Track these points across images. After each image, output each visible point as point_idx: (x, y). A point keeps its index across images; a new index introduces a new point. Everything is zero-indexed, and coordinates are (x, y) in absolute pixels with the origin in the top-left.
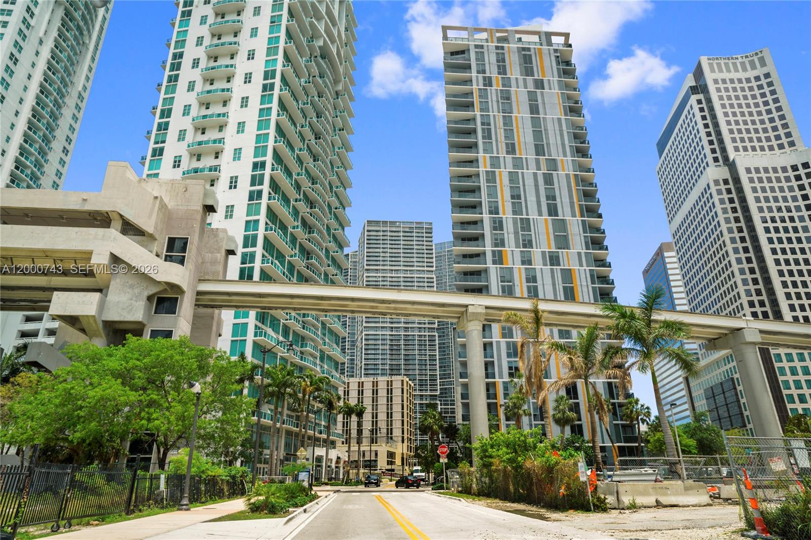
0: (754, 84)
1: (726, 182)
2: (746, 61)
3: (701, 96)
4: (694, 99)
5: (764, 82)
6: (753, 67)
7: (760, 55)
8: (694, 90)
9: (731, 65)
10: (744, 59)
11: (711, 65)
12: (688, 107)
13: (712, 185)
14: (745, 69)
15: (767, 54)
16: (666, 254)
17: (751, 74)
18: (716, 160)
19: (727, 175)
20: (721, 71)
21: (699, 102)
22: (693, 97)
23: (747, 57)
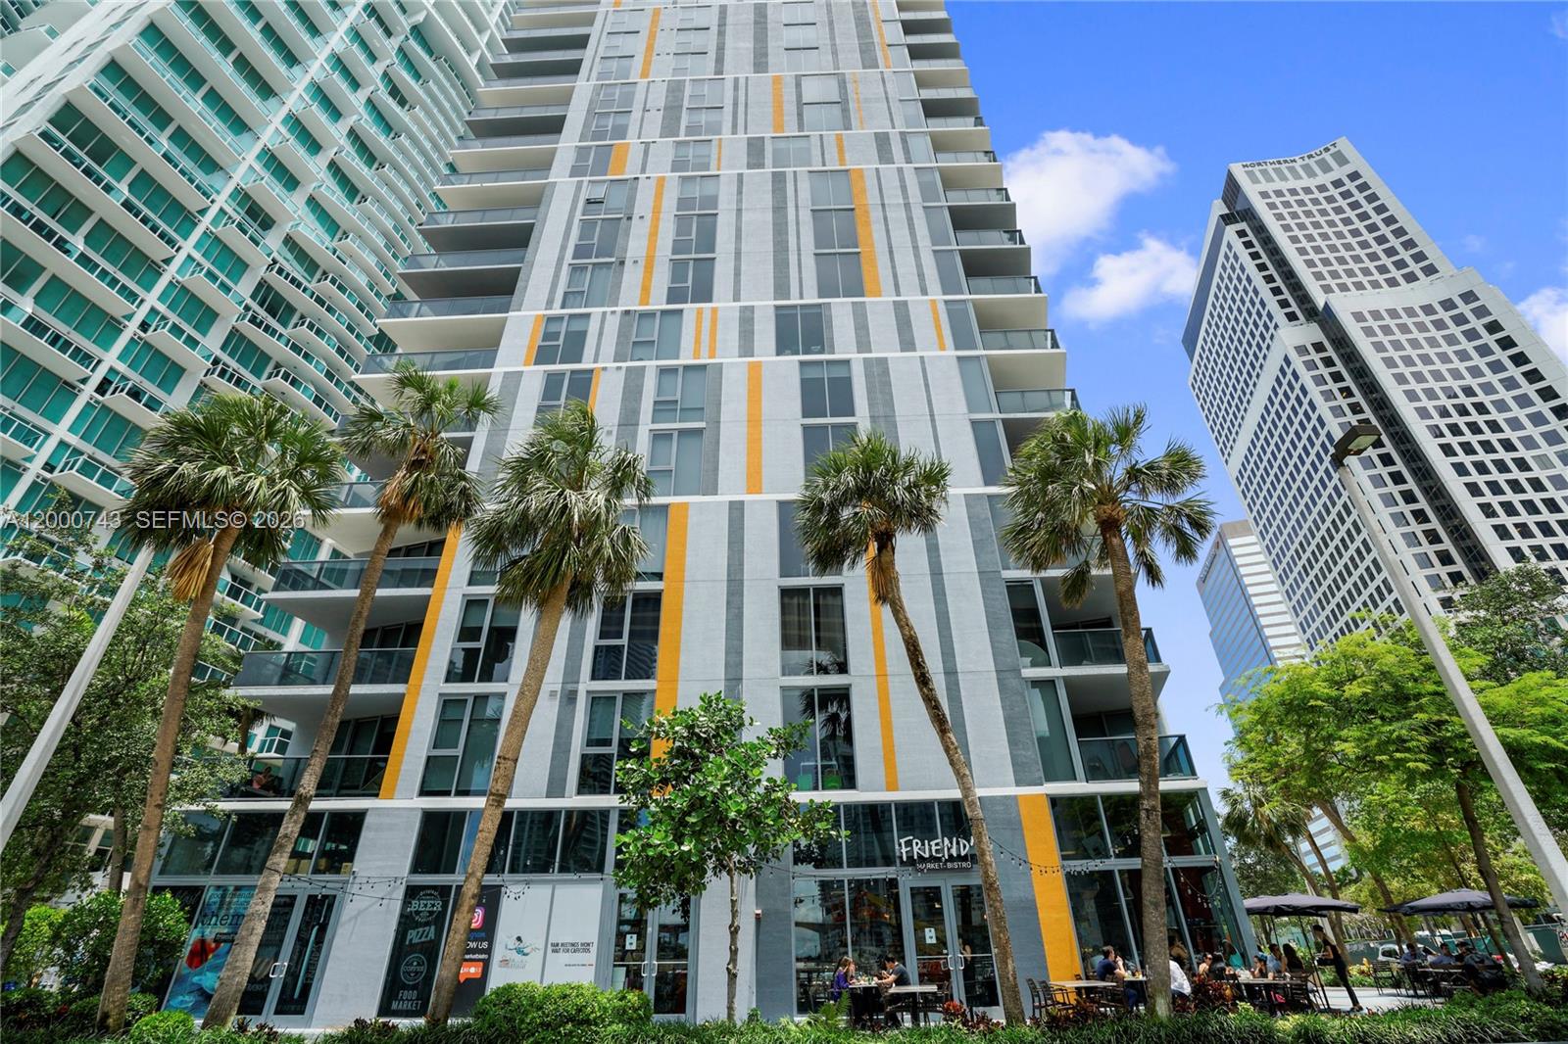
0: (1334, 192)
1: (1319, 347)
2: (1312, 162)
3: (1243, 226)
4: (1230, 231)
5: (1350, 186)
6: (1326, 168)
7: (1333, 150)
8: (1227, 219)
9: (1286, 172)
10: (1307, 160)
11: (1250, 174)
12: (1224, 248)
13: (1293, 356)
14: (1311, 174)
15: (1344, 145)
16: (1231, 542)
17: (1325, 179)
18: (1291, 317)
19: (1319, 336)
20: (1269, 180)
21: (1241, 234)
22: (1228, 228)
23: (1310, 157)
